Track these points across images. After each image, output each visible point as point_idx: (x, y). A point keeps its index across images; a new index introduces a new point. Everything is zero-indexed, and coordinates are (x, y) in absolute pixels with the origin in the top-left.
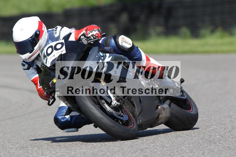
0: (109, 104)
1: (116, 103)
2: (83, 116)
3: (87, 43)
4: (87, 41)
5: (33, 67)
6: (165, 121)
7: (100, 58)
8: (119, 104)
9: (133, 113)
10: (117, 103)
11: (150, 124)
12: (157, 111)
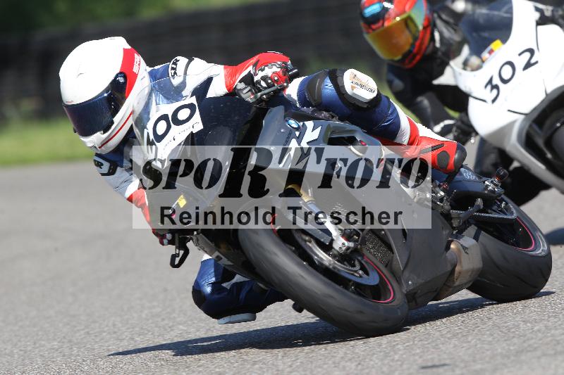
0: (327, 248)
1: (343, 244)
2: (261, 285)
3: (254, 100)
4: (253, 94)
5: (122, 167)
6: (470, 281)
7: (290, 134)
8: (351, 245)
9: (388, 265)
10: (347, 243)
11: (436, 291)
12: (448, 254)
